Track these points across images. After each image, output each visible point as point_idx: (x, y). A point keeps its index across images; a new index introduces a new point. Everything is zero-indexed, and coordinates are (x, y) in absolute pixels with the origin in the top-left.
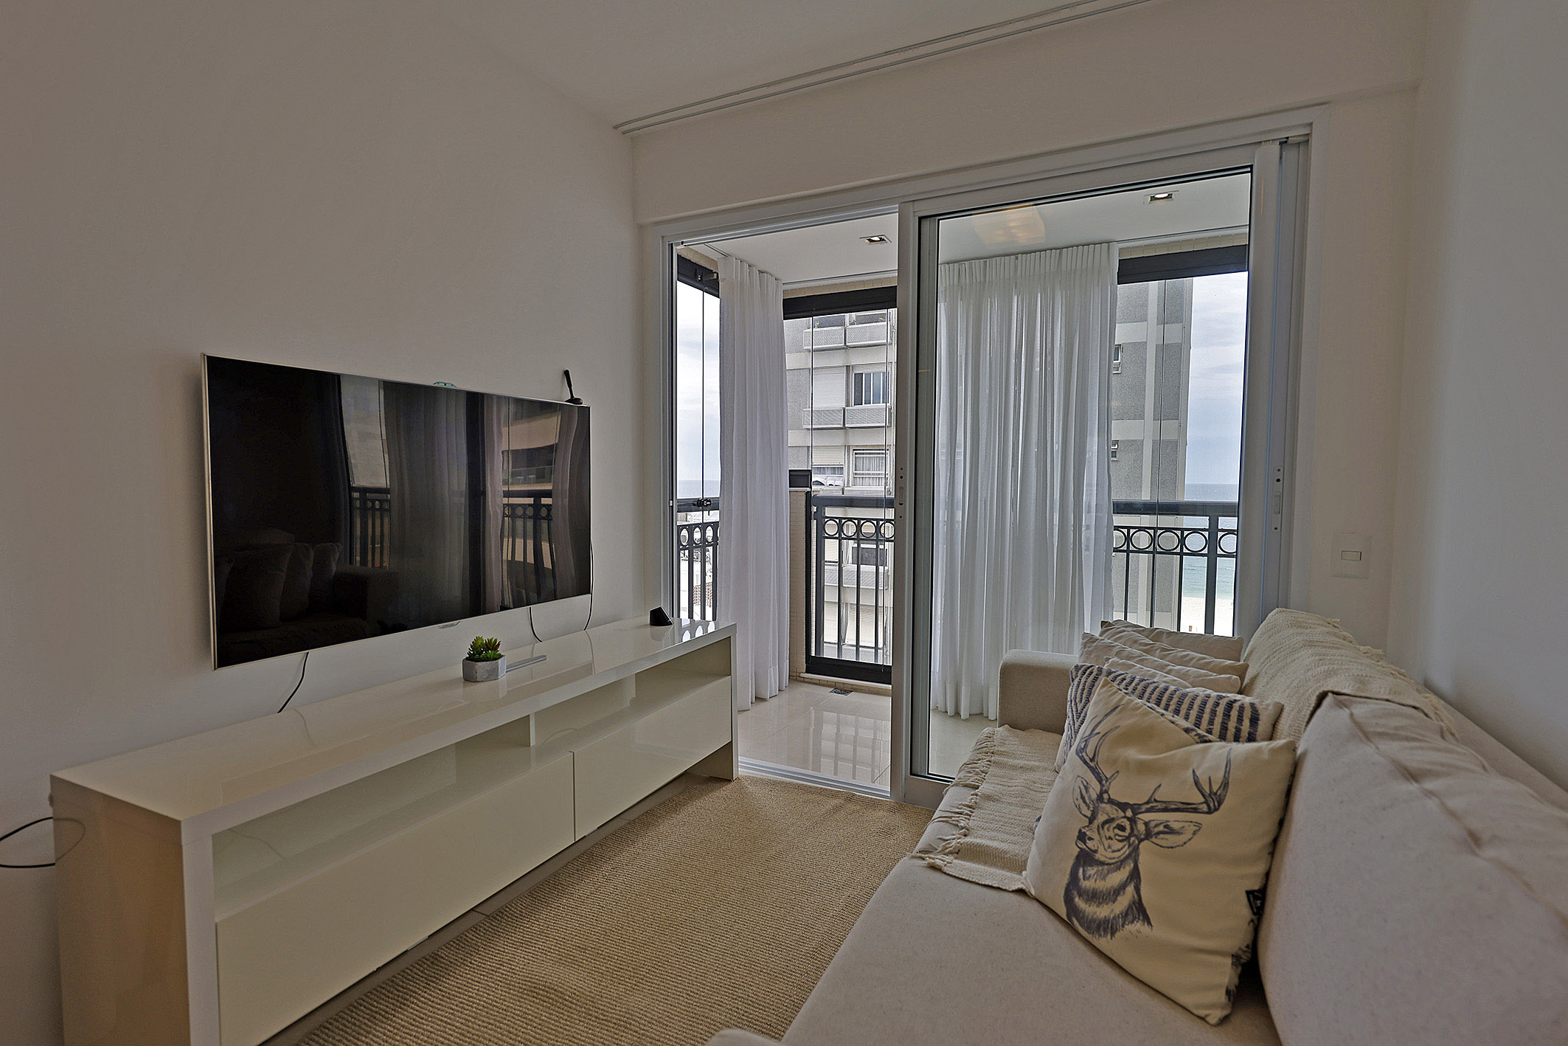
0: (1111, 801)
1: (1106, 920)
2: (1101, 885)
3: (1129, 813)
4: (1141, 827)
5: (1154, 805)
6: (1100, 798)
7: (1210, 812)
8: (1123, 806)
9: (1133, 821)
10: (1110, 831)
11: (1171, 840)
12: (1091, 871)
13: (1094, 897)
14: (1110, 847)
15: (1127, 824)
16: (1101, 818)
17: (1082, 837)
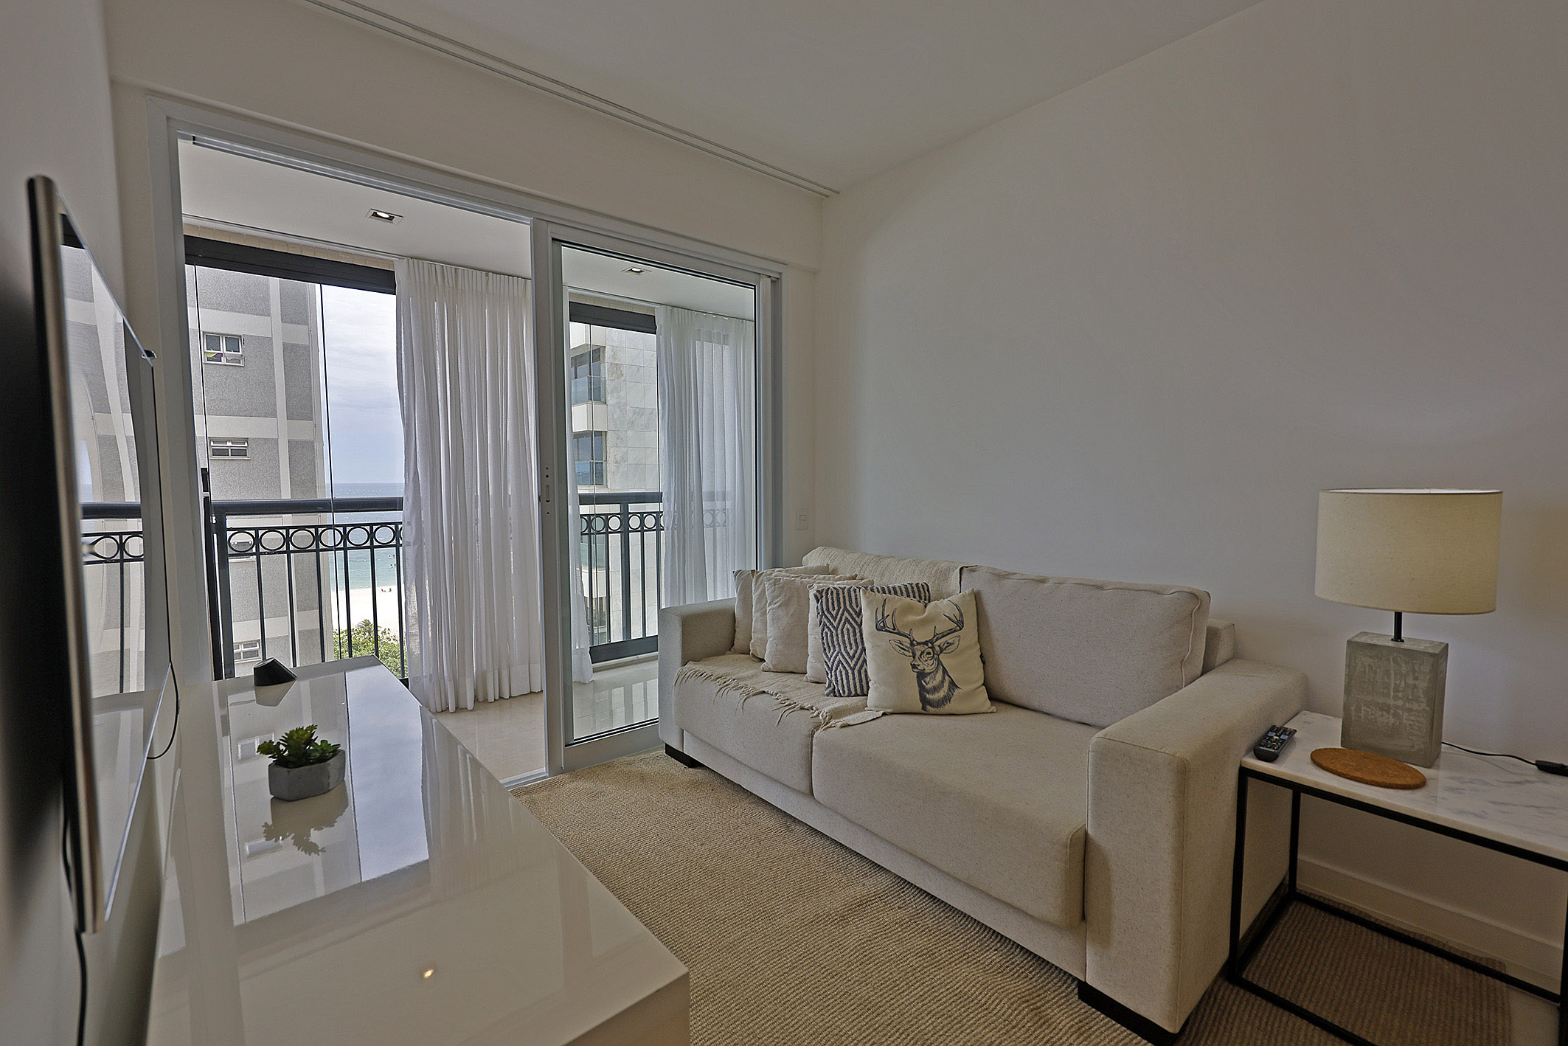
0: (918, 644)
1: (945, 696)
2: (935, 683)
3: (930, 645)
4: (937, 649)
5: (938, 636)
6: (912, 644)
7: (961, 629)
8: (926, 643)
9: (932, 648)
10: (925, 657)
11: (952, 647)
12: (928, 679)
13: (935, 689)
14: (927, 665)
15: (930, 650)
16: (918, 653)
17: (914, 667)
